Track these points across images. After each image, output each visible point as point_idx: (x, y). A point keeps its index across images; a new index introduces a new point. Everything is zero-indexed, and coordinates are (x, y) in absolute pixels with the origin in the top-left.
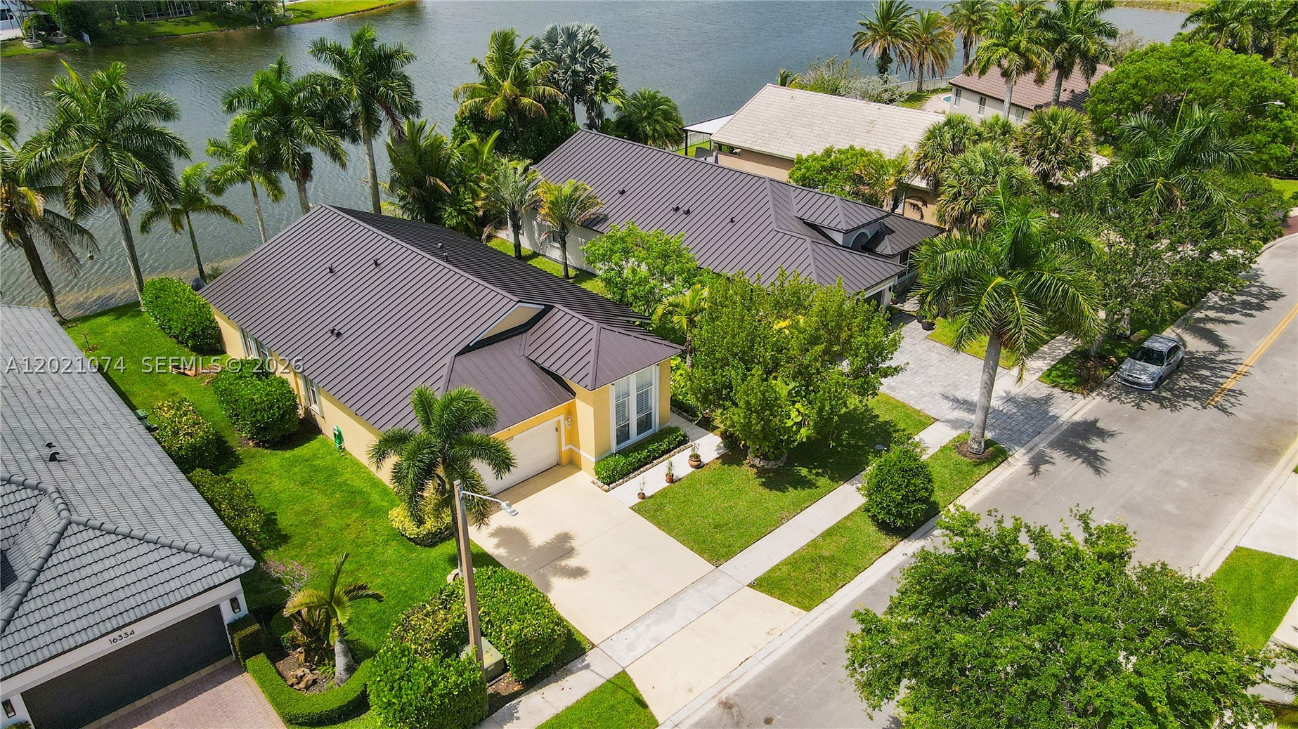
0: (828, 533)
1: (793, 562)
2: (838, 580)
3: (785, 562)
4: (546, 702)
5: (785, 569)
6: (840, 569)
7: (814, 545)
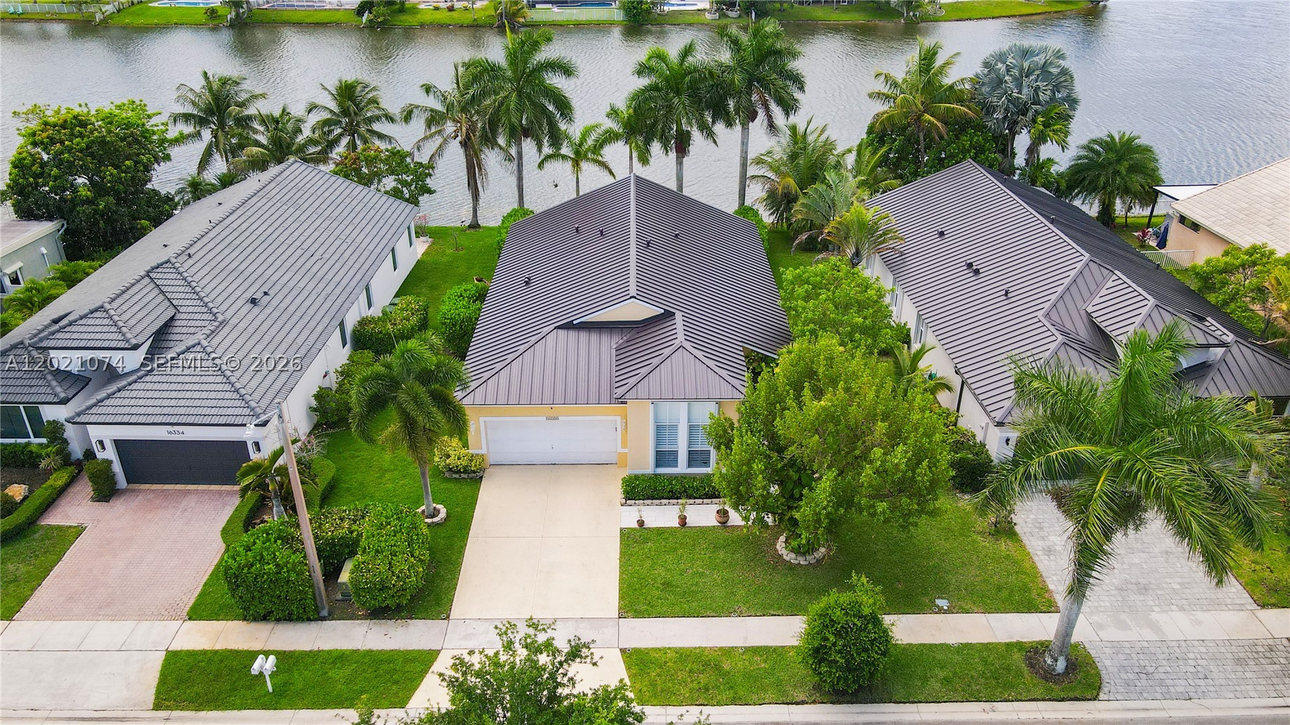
0: (756, 650)
1: (684, 655)
4: (365, 636)
6: (718, 687)
7: (728, 652)
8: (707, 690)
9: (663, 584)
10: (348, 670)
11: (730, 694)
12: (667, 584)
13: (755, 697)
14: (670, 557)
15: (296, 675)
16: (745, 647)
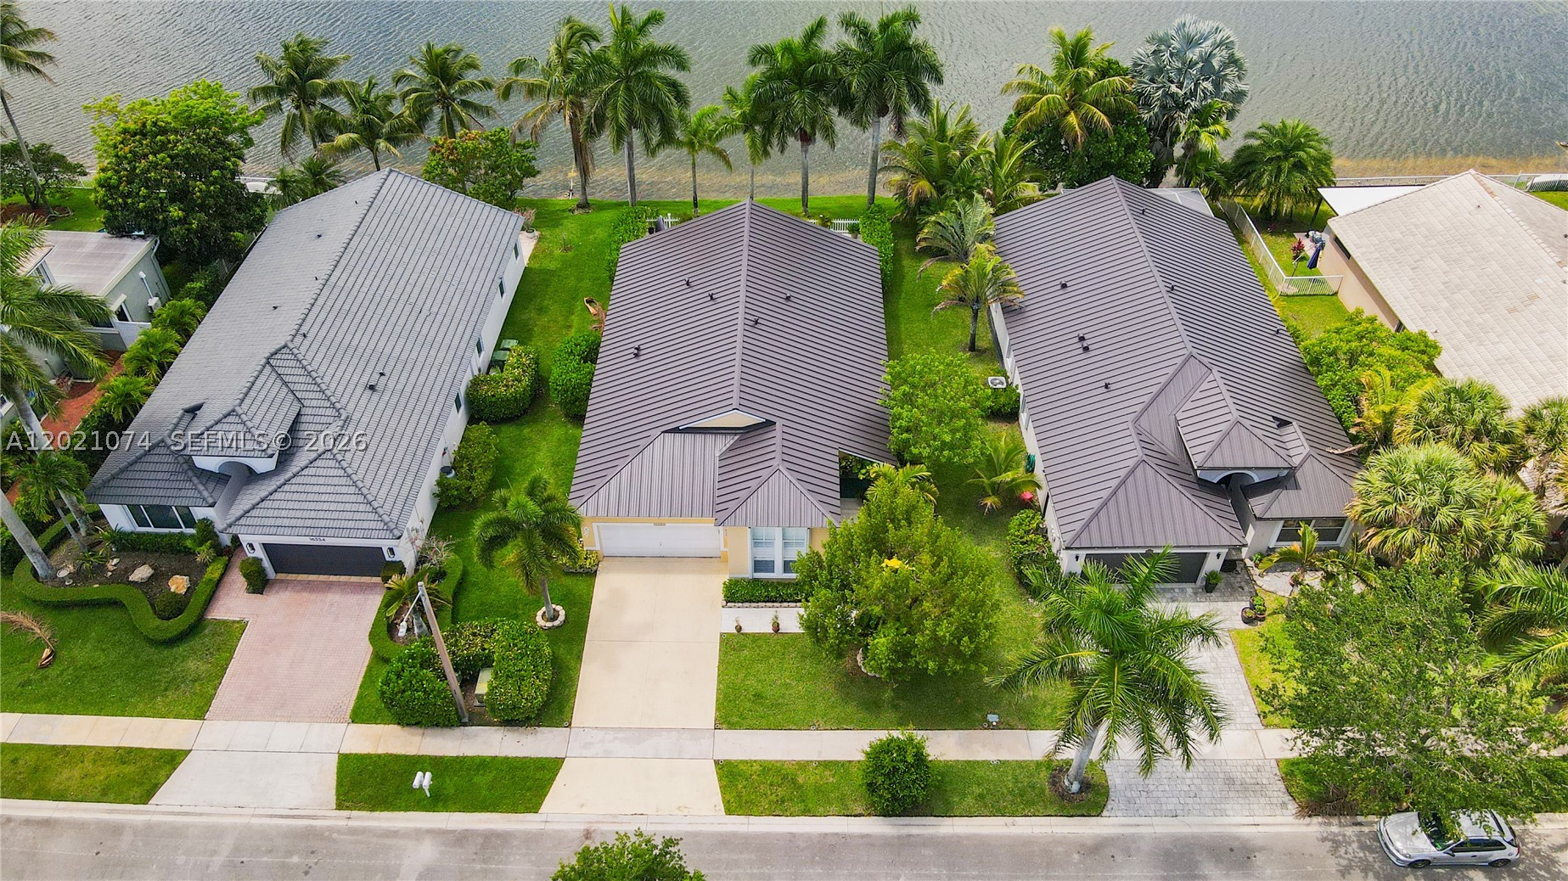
0: (826, 765)
1: (767, 768)
2: (779, 808)
3: (761, 763)
4: (501, 743)
5: (756, 767)
6: (792, 800)
7: (803, 766)
8: (783, 802)
9: (754, 696)
10: (490, 777)
11: (801, 806)
12: (758, 696)
13: (821, 809)
14: (761, 667)
15: (447, 779)
16: (819, 762)
